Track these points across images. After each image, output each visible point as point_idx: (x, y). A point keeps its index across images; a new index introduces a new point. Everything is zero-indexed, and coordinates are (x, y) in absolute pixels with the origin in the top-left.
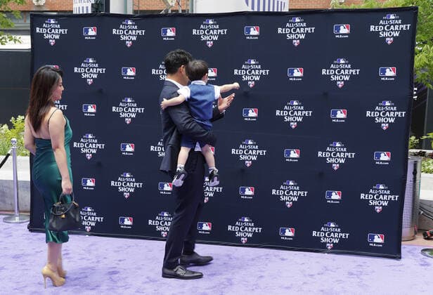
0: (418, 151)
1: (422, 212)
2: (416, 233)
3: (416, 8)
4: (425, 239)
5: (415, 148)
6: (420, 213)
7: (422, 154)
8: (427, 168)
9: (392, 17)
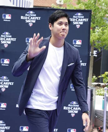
0: (97, 83)
1: (96, 117)
2: (93, 128)
3: (91, 11)
4: (98, 131)
5: (95, 82)
6: (95, 117)
7: (99, 85)
8: (100, 93)
9: (79, 14)
